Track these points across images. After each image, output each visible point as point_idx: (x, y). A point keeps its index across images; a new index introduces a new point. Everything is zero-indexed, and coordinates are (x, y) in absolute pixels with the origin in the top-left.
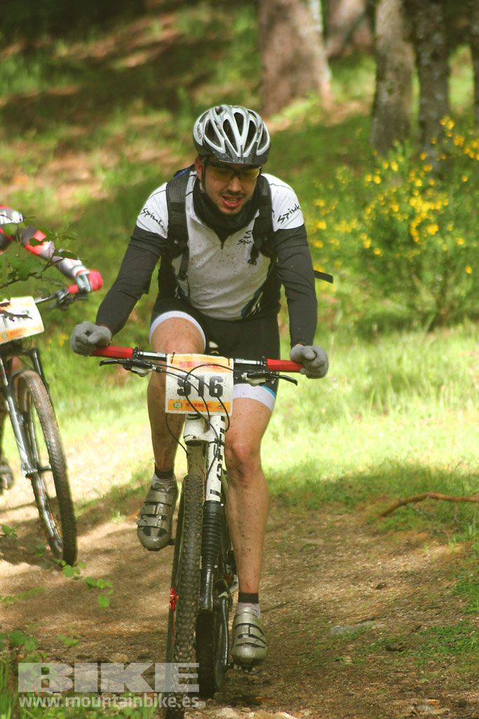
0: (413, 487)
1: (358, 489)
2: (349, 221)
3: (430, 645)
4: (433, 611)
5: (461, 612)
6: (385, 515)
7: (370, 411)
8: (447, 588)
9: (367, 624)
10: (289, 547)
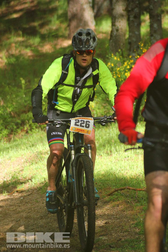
0: (121, 184)
1: (99, 185)
3: (125, 246)
4: (126, 233)
5: (137, 234)
7: (105, 154)
8: (132, 224)
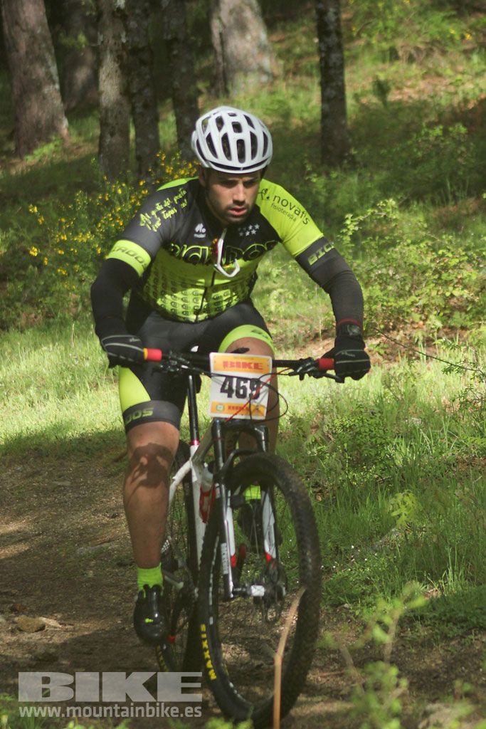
1: (96, 441)
2: (84, 233)
6: (117, 461)
7: (104, 381)
9: (105, 545)
10: (43, 488)
